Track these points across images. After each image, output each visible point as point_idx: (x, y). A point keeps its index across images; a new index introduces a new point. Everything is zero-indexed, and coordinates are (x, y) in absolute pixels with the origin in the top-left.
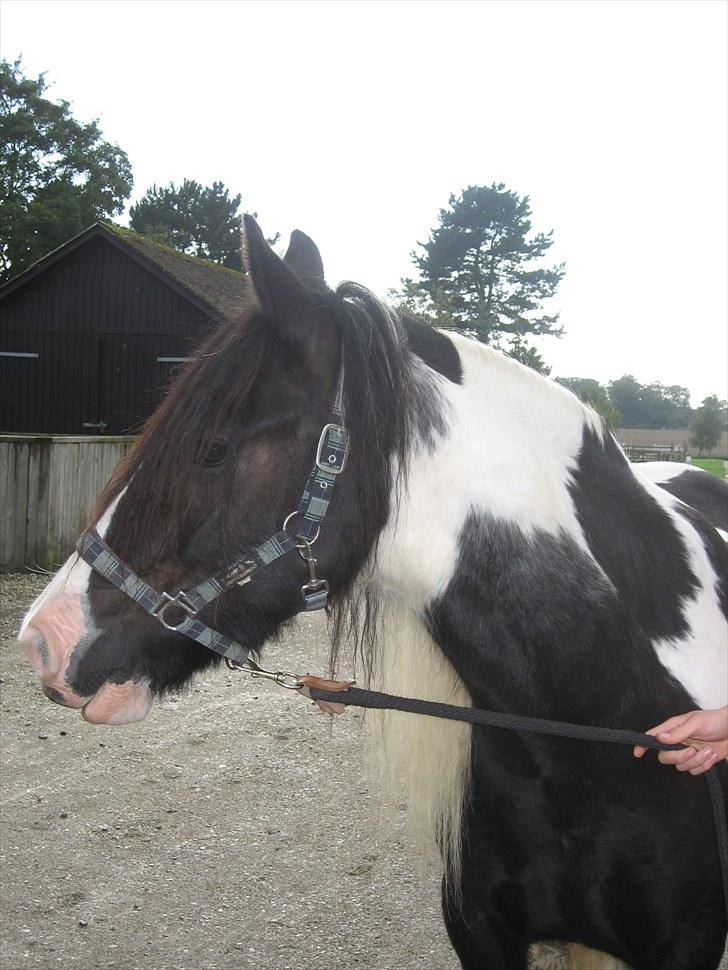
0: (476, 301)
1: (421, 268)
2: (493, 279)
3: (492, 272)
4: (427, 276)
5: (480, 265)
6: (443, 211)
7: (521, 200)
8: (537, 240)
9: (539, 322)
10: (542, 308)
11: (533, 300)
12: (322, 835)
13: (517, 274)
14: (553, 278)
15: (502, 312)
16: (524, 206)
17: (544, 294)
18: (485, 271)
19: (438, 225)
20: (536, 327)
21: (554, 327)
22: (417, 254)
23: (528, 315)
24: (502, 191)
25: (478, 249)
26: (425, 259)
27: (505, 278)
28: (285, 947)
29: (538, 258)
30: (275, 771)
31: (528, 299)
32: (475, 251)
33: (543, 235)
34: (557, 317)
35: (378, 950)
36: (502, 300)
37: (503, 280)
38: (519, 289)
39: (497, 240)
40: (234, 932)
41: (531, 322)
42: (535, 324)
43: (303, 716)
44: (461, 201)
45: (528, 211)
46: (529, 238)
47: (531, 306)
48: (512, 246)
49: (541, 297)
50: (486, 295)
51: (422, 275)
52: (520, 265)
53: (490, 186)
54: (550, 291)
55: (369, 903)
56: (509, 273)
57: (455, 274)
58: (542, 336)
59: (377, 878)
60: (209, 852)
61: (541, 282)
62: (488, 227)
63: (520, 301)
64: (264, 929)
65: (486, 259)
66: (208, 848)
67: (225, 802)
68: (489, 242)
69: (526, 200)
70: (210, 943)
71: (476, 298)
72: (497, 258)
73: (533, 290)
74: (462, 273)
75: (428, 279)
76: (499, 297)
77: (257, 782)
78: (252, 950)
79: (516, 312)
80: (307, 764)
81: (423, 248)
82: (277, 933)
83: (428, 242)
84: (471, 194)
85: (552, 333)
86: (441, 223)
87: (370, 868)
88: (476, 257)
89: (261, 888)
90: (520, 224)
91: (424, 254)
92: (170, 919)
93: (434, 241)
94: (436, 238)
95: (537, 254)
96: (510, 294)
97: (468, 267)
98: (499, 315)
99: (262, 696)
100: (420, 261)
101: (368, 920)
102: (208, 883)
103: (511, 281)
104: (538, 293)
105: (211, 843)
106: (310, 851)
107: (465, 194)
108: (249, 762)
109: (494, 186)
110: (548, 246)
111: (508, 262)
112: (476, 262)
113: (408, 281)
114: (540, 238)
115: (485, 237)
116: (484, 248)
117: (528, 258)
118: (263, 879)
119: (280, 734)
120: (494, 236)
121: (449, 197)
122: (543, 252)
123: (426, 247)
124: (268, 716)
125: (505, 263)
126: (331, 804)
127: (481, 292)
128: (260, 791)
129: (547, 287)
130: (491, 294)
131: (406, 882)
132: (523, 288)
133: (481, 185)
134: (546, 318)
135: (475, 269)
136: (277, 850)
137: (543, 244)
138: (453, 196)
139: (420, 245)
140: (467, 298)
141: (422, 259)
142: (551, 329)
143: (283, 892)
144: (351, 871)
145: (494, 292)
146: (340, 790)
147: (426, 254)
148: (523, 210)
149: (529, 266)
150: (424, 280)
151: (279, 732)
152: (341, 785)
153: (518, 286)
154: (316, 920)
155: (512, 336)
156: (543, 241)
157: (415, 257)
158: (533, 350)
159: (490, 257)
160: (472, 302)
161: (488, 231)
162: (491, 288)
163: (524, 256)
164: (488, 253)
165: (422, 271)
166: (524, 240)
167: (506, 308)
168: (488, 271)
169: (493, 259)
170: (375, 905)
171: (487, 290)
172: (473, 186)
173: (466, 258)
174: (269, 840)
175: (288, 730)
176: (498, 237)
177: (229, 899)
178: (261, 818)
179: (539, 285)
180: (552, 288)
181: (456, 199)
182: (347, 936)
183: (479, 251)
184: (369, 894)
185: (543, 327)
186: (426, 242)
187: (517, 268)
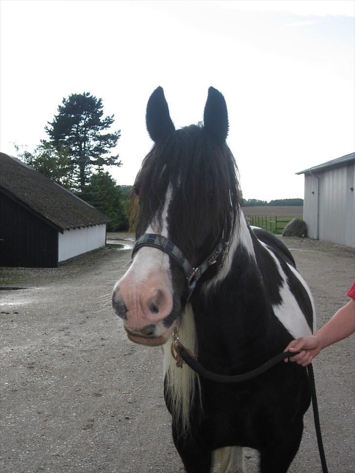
0: (78, 150)
1: (50, 135)
2: (86, 139)
3: (85, 135)
4: (53, 138)
5: (79, 133)
6: (60, 107)
7: (98, 101)
8: (106, 120)
9: (109, 159)
10: (110, 152)
11: (106, 149)
12: (65, 412)
13: (97, 136)
14: (115, 138)
15: (90, 155)
16: (99, 103)
17: (111, 146)
18: (82, 135)
19: (57, 113)
20: (108, 162)
21: (116, 161)
22: (48, 128)
23: (104, 156)
24: (89, 96)
25: (78, 125)
26: (52, 130)
27: (92, 139)
28: (64, 466)
29: (107, 128)
30: (32, 384)
31: (103, 148)
32: (76, 126)
33: (109, 117)
34: (118, 156)
35: (108, 462)
36: (91, 149)
37: (91, 139)
38: (99, 144)
39: (87, 120)
40: (37, 462)
41: (105, 159)
42: (107, 161)
43: (38, 356)
44: (68, 102)
45: (101, 106)
46: (102, 119)
47: (105, 152)
48: (95, 123)
49: (109, 147)
50: (83, 147)
51: (51, 138)
52: (99, 132)
53: (82, 94)
54: (114, 144)
55: (97, 441)
56: (93, 136)
57: (67, 137)
58: (111, 166)
59: (97, 429)
60: (13, 425)
61: (109, 140)
62: (82, 114)
63: (100, 149)
64: (51, 459)
65: (82, 129)
66: (12, 423)
67: (13, 401)
68: (83, 121)
69: (100, 100)
70: (27, 468)
71: (78, 149)
72: (87, 129)
73: (105, 144)
74: (70, 136)
75: (54, 140)
76: (89, 148)
77: (25, 389)
78: (48, 469)
79: (97, 155)
80: (47, 379)
81: (51, 125)
82: (58, 460)
83: (53, 122)
84: (74, 98)
85: (115, 164)
86: (59, 113)
87: (92, 425)
88: (77, 129)
89: (44, 440)
90: (98, 112)
91: (51, 127)
92: (4, 459)
93: (56, 122)
94: (57, 120)
95: (107, 127)
96: (94, 146)
97: (73, 134)
98: (89, 157)
99: (16, 348)
100: (50, 131)
101: (99, 450)
102: (17, 439)
103: (94, 140)
104: (108, 145)
105: (13, 420)
106: (62, 420)
107: (71, 98)
108: (19, 380)
109: (84, 94)
110: (112, 122)
111: (92, 131)
112: (77, 131)
113: (44, 141)
114: (108, 118)
115: (81, 119)
116: (81, 124)
117: (103, 129)
118: (44, 435)
119: (30, 366)
120: (85, 118)
121: (63, 99)
122: (109, 125)
123: (52, 124)
124: (21, 357)
125: (91, 131)
126: (65, 397)
127: (80, 146)
128: (29, 394)
129: (112, 142)
130: (85, 146)
131: (111, 430)
132: (101, 143)
133: (78, 94)
134: (112, 157)
135: (77, 134)
136: (45, 421)
137: (109, 121)
138: (64, 99)
139: (50, 123)
140: (74, 149)
141: (50, 130)
142: (115, 162)
143: (54, 441)
144: (84, 427)
145: (86, 145)
146: (67, 390)
147: (53, 128)
148: (99, 105)
149: (103, 132)
150: (52, 140)
151: (28, 365)
152: (66, 388)
153: (98, 142)
154: (75, 452)
155: (97, 167)
156: (109, 120)
157: (47, 129)
158: (107, 173)
159: (84, 128)
160: (76, 151)
161: (82, 116)
162: (85, 144)
163: (100, 127)
164: (83, 126)
165: (51, 136)
166: (100, 120)
167: (93, 153)
168: (83, 135)
169: (85, 129)
170: (100, 442)
171: (83, 144)
172: (74, 94)
173: (72, 129)
174: (40, 417)
175: (33, 363)
176: (87, 119)
177: (30, 446)
178: (33, 406)
179: (108, 142)
180: (114, 143)
181: (66, 100)
182: (91, 458)
183: (78, 126)
184: (96, 437)
185: (111, 161)
186: (52, 122)
187: (97, 134)
